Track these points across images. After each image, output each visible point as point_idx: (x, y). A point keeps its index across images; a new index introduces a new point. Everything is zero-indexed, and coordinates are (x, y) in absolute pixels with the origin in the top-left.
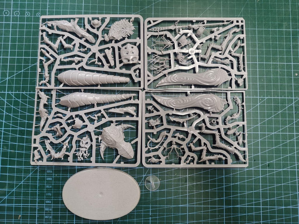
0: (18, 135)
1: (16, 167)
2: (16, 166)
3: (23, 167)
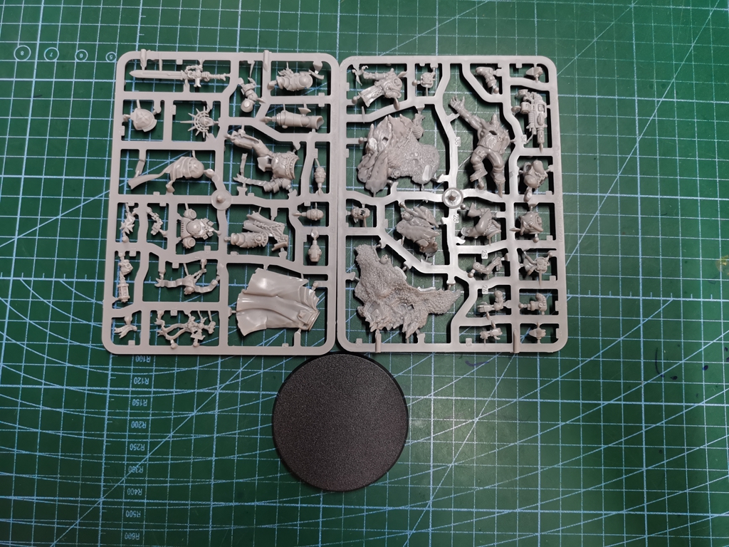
0: (41, 406)
1: (35, 501)
2: (35, 498)
3: (55, 501)
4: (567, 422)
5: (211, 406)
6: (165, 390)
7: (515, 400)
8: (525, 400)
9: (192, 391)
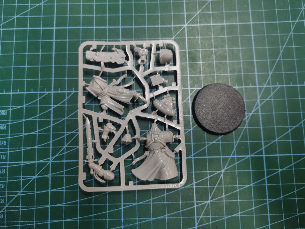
4: (284, 169)
5: (46, 172)
6: (16, 162)
7: (248, 156)
8: (255, 156)
9: (34, 162)
